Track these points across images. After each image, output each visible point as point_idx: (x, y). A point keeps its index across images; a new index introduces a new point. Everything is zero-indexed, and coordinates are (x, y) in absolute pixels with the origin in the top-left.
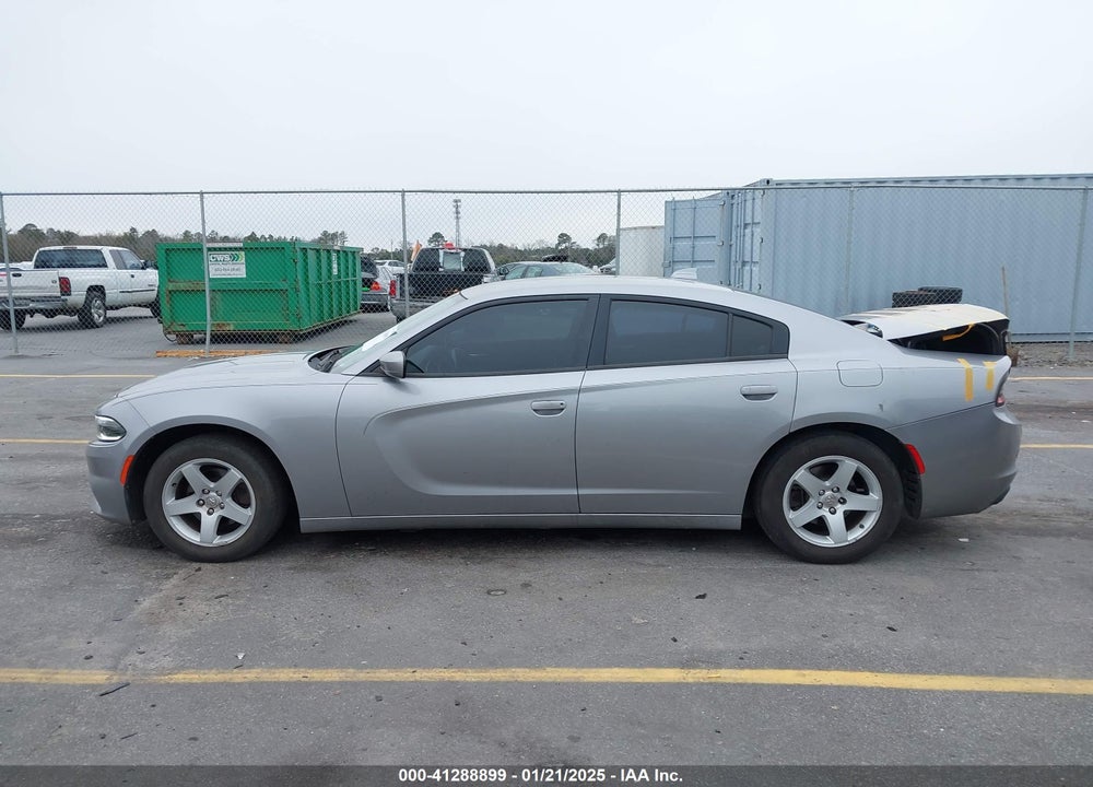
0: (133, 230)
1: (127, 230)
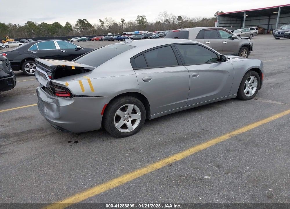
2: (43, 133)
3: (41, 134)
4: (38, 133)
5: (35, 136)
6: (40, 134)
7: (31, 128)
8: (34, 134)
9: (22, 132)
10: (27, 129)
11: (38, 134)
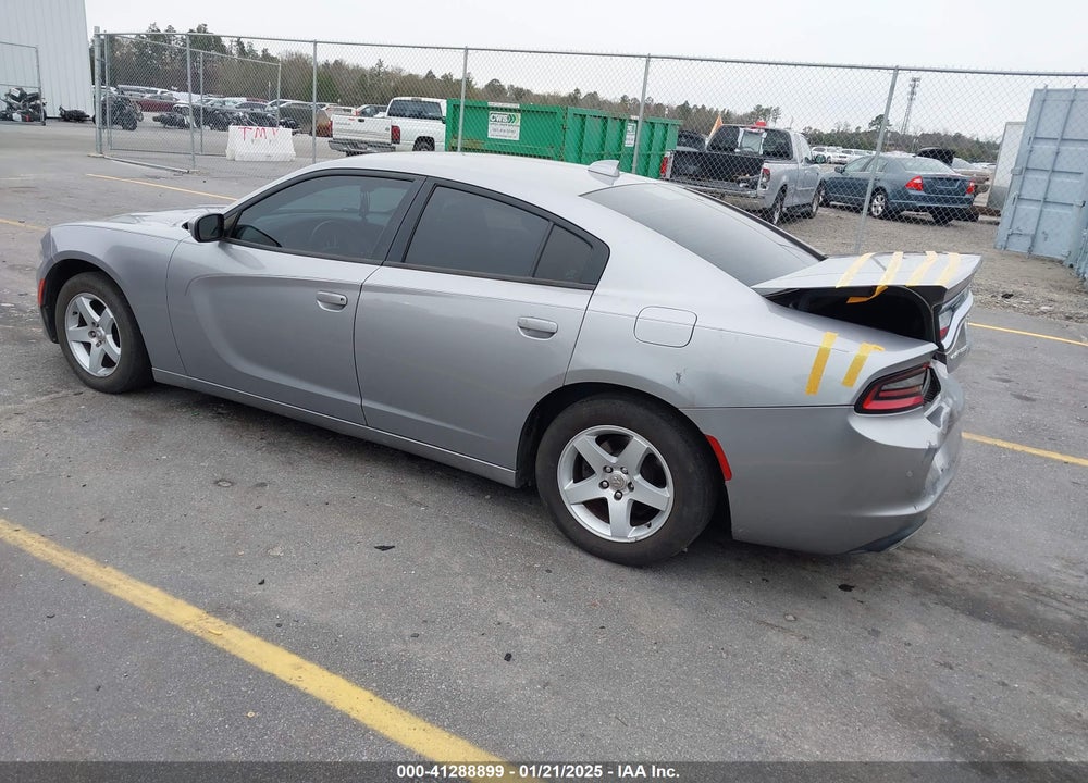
0: (577, 91)
1: (572, 91)
2: (930, 568)
3: (940, 571)
4: (949, 580)
5: (970, 576)
6: (944, 569)
7: (963, 620)
8: (968, 583)
9: (1010, 626)
10: (985, 631)
11: (952, 577)
